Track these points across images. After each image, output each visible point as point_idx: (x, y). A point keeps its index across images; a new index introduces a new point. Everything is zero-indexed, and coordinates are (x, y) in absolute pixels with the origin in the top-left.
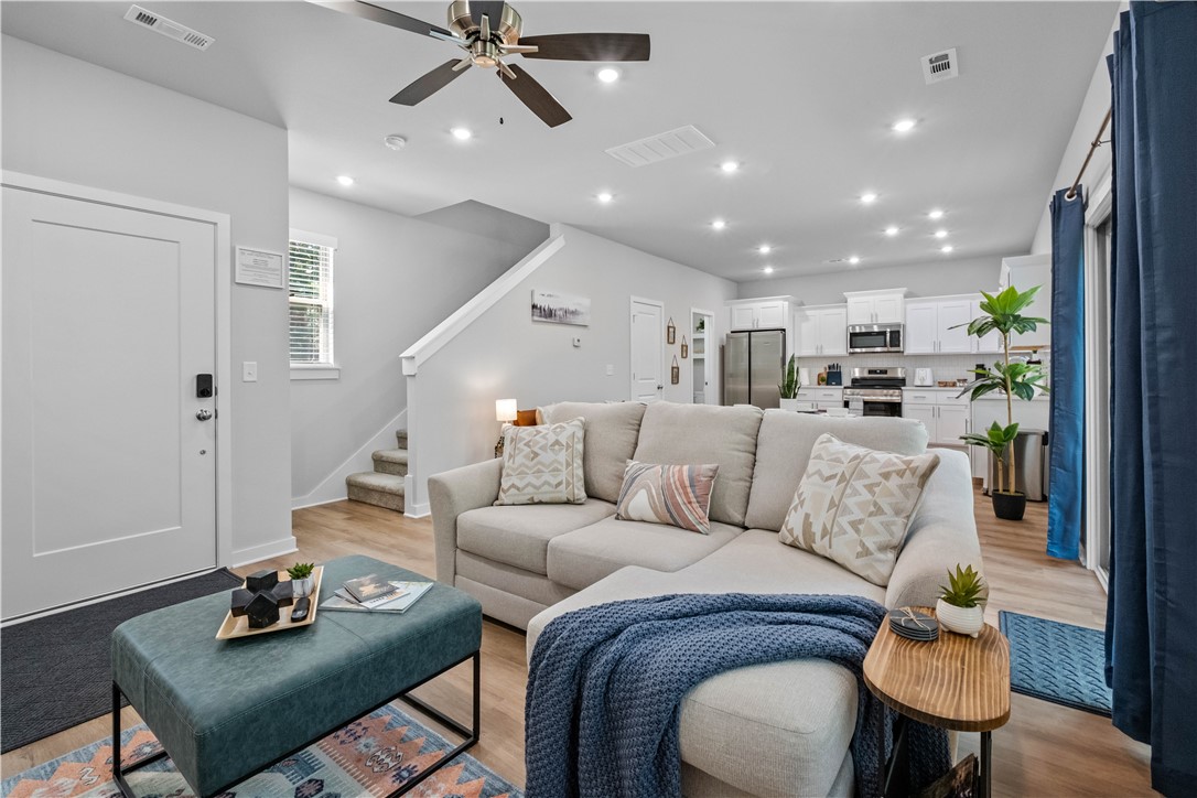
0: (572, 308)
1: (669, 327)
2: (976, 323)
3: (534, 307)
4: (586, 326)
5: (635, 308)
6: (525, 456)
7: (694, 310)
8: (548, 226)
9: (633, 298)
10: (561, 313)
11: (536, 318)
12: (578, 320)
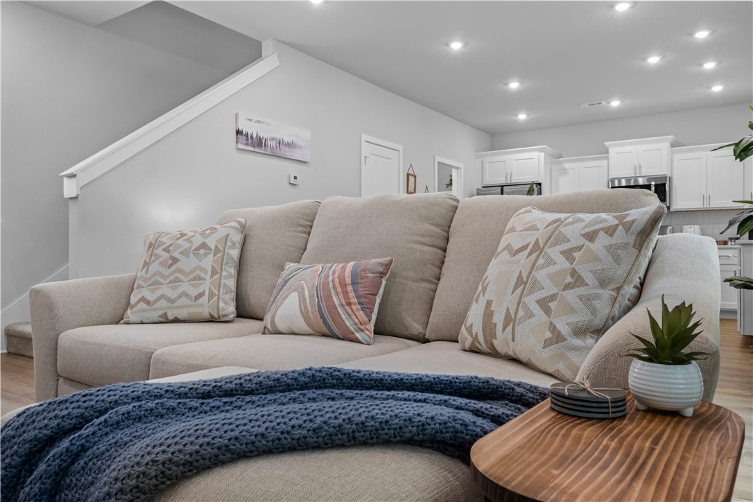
0: (287, 139)
1: (408, 175)
2: (743, 142)
3: (238, 132)
4: (306, 162)
5: (366, 149)
6: (161, 264)
7: (438, 159)
8: (261, 43)
9: (365, 137)
10: (274, 144)
11: (241, 146)
12: (296, 154)
